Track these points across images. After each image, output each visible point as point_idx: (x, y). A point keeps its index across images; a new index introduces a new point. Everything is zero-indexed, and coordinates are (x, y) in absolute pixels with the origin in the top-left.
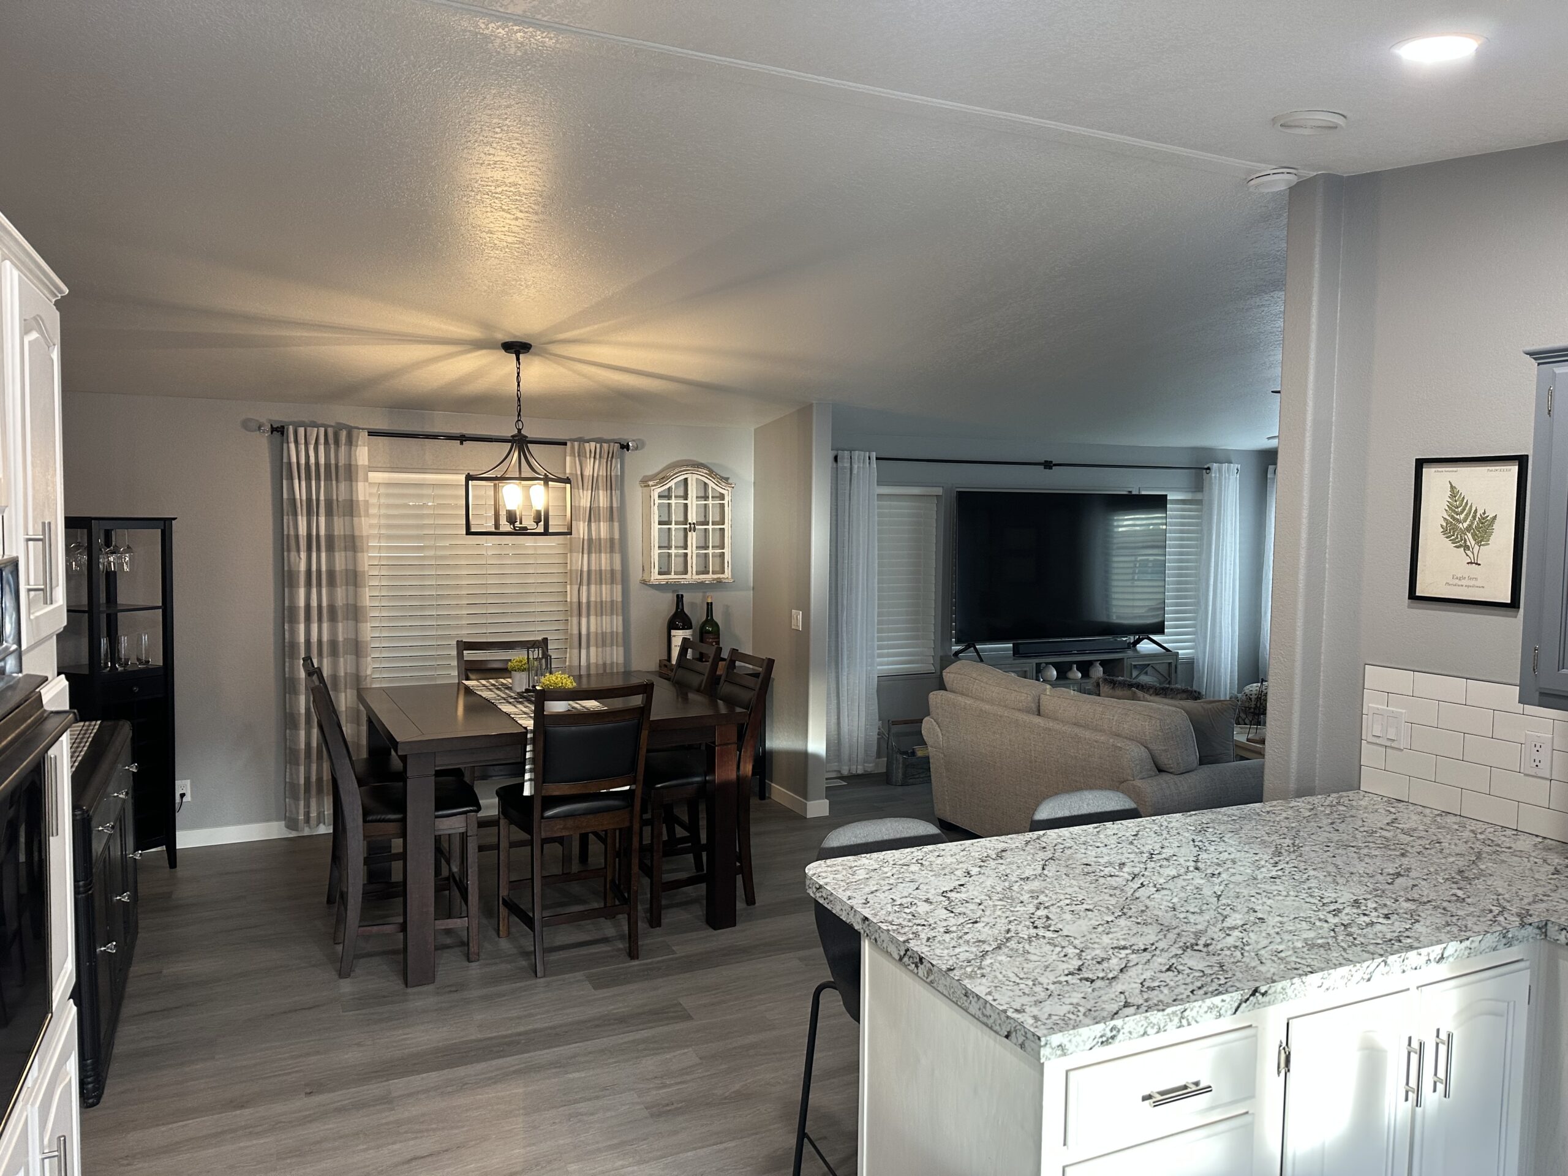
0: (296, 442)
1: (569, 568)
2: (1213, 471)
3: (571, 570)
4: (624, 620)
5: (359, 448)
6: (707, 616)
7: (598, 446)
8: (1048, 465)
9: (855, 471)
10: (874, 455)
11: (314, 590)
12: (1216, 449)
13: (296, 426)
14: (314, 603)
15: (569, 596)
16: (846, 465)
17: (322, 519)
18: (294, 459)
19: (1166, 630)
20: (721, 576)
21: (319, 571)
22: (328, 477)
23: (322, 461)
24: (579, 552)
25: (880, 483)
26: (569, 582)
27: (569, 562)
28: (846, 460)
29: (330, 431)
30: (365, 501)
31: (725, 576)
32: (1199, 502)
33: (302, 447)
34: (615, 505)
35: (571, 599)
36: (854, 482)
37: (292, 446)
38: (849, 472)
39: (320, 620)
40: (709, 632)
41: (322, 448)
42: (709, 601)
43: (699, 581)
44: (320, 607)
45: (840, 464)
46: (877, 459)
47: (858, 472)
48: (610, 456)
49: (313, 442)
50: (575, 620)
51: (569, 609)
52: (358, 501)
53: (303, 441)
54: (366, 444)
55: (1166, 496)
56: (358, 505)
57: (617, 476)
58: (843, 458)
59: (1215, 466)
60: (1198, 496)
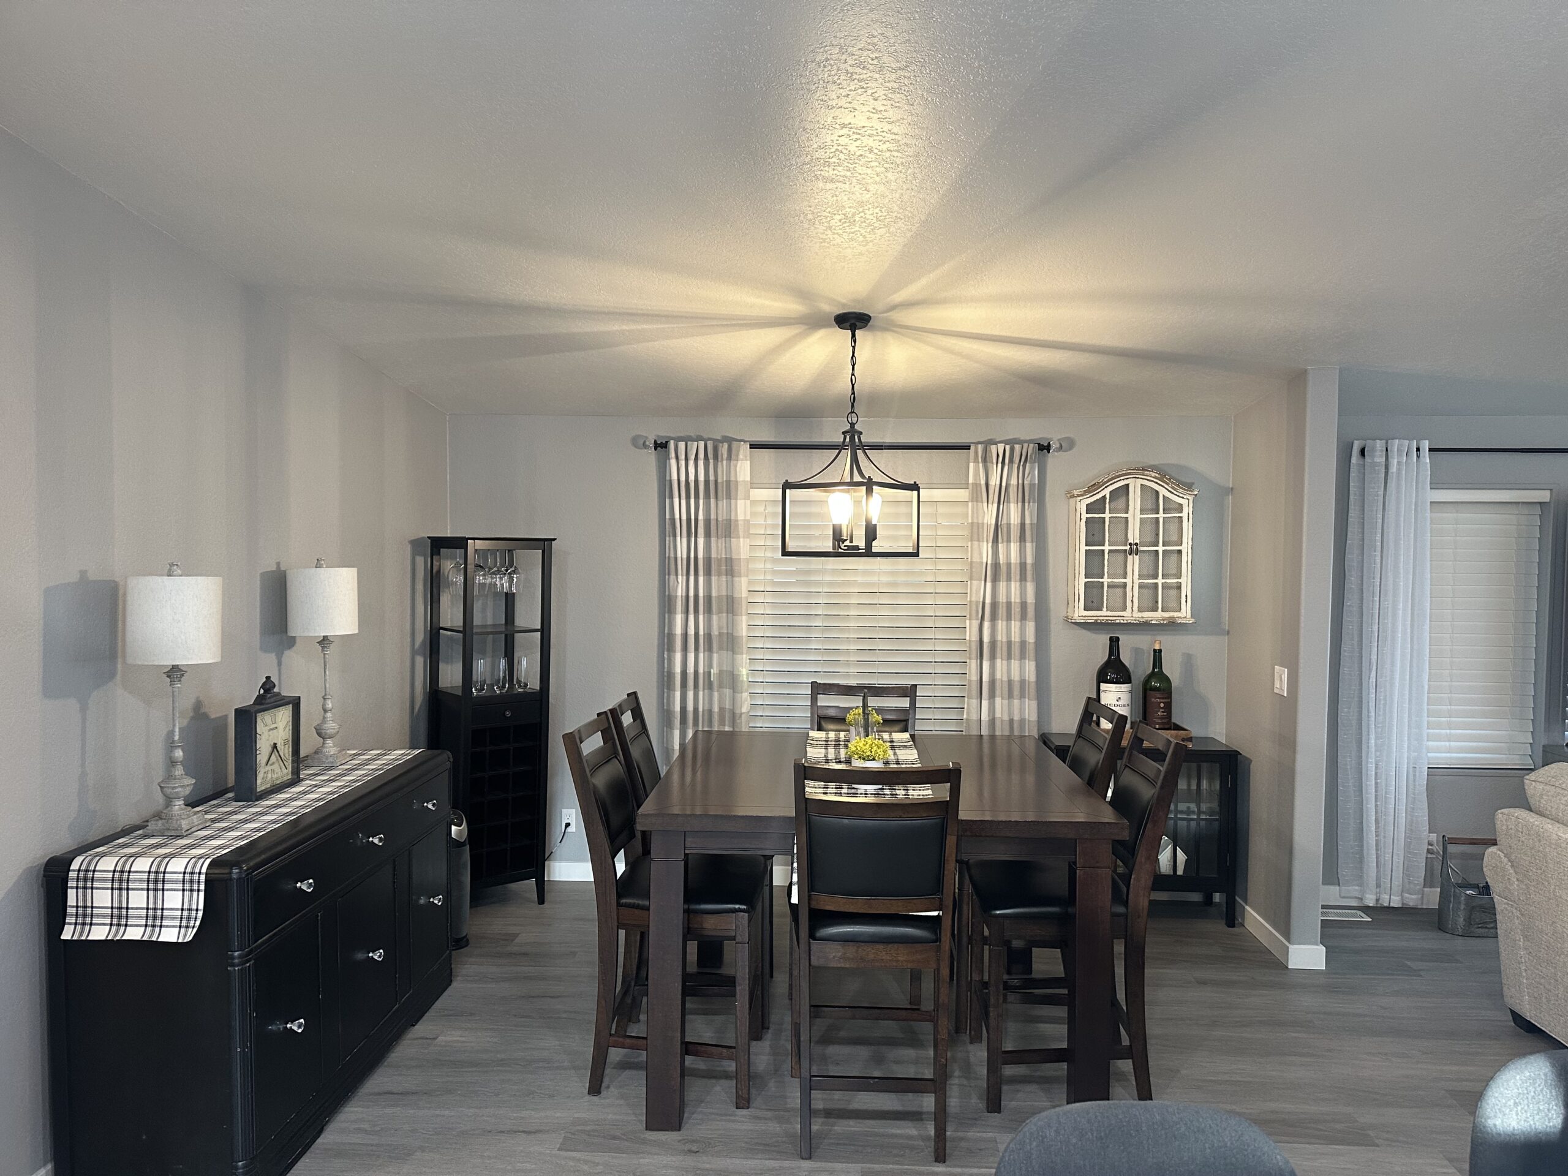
0: (677, 458)
1: (969, 599)
3: (970, 601)
4: (1037, 666)
5: (740, 462)
6: (1154, 667)
7: (1008, 448)
9: (1393, 469)
10: (1426, 445)
11: (691, 617)
13: (678, 440)
14: (691, 631)
15: (968, 634)
16: (1377, 460)
17: (701, 541)
18: (675, 477)
20: (1176, 614)
21: (696, 596)
22: (707, 496)
23: (701, 478)
24: (981, 580)
25: (1435, 485)
26: (968, 616)
27: (969, 592)
28: (1378, 453)
29: (710, 445)
30: (745, 520)
31: (1182, 614)
33: (683, 463)
34: (1028, 521)
35: (970, 637)
36: (1392, 484)
37: (673, 462)
38: (1383, 470)
39: (697, 649)
40: (1155, 689)
41: (701, 463)
42: (1157, 647)
43: (1142, 620)
44: (697, 634)
45: (1368, 459)
46: (1431, 450)
47: (1399, 470)
48: (1023, 459)
49: (693, 457)
50: (974, 664)
51: (968, 649)
52: (737, 521)
53: (683, 457)
54: (748, 458)
56: (737, 526)
57: (1032, 485)
58: (1373, 449)
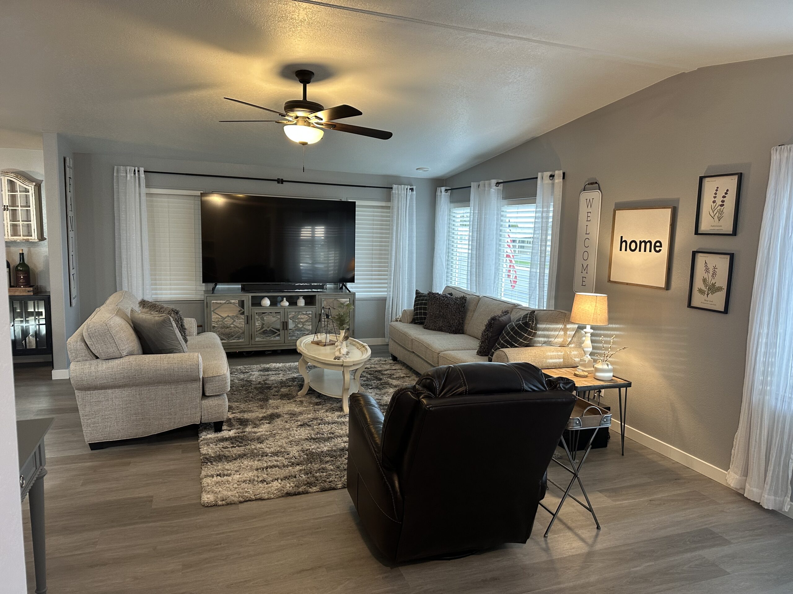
2: (393, 189)
6: (20, 261)
8: (281, 181)
9: (129, 179)
10: (142, 170)
12: (400, 177)
16: (122, 174)
19: (355, 281)
20: (30, 238)
25: (148, 186)
28: (122, 172)
31: (33, 238)
32: (388, 208)
36: (128, 185)
38: (125, 179)
40: (20, 270)
42: (21, 252)
43: (12, 240)
45: (119, 174)
46: (145, 172)
55: (355, 202)
58: (120, 170)
59: (395, 186)
60: (388, 204)
